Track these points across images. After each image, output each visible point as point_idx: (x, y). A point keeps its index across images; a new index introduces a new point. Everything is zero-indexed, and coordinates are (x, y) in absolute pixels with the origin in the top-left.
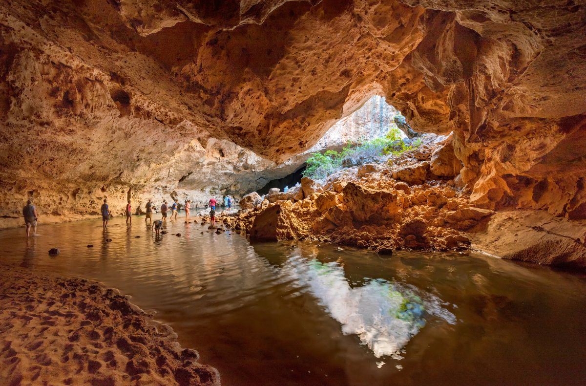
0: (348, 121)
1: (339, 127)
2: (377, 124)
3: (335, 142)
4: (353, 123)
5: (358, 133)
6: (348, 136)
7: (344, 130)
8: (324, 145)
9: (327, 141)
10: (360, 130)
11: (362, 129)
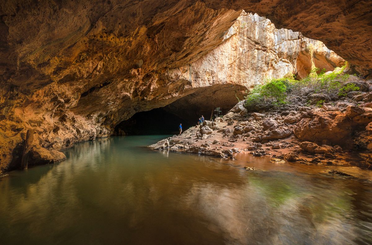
0: (233, 66)
1: (225, 69)
2: (254, 72)
3: (221, 81)
4: (236, 68)
5: (239, 76)
6: (232, 78)
7: (229, 72)
8: (211, 82)
9: (215, 79)
10: (241, 74)
11: (242, 74)
